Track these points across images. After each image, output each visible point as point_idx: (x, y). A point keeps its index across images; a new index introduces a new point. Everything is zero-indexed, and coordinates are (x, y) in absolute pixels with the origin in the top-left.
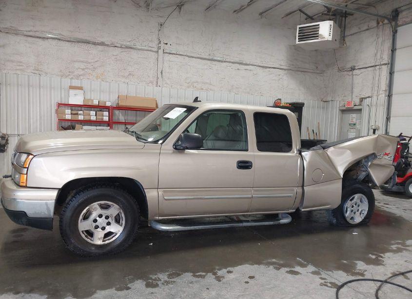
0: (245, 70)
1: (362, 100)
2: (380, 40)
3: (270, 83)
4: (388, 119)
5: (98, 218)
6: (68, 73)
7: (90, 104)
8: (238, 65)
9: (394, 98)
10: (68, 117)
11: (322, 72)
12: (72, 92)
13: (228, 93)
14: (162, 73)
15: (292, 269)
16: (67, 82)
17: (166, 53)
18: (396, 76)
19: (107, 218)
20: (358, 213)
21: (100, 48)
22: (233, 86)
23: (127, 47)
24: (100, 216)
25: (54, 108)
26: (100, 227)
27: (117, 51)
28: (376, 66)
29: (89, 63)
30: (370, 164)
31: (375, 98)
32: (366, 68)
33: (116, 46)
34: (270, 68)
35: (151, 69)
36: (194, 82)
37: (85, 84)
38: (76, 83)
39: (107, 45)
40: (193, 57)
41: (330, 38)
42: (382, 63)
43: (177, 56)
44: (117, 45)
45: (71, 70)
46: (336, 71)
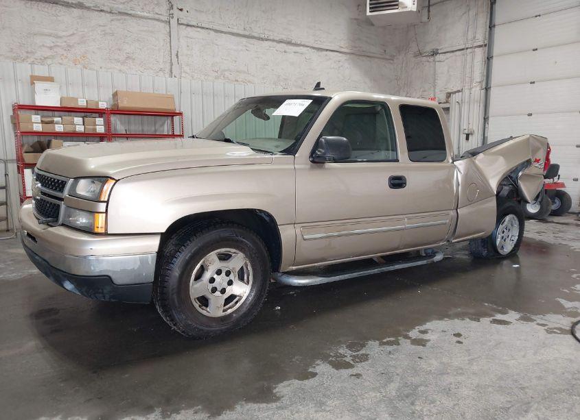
0: (295, 52)
1: (449, 95)
2: (472, 13)
3: (328, 73)
4: (486, 119)
5: (215, 276)
6: (25, 54)
7: (72, 105)
8: (285, 45)
9: (494, 92)
10: (38, 127)
11: (392, 58)
12: (39, 86)
13: (274, 86)
14: (177, 55)
15: (494, 318)
16: (25, 70)
17: (182, 24)
18: (496, 62)
19: (228, 273)
20: (508, 240)
21: (76, 12)
22: (279, 77)
23: (120, 13)
24: (219, 272)
25: (7, 113)
26: (219, 289)
27: (104, 18)
28: (467, 49)
29: (61, 37)
30: (520, 174)
31: (466, 92)
32: (453, 52)
33: (102, 11)
34: (327, 50)
35: (159, 50)
36: (225, 70)
37: (56, 71)
38: (41, 71)
39: (88, 8)
40: (222, 32)
41: (414, 8)
42: (475, 44)
43: (199, 29)
44: (105, 9)
45: (29, 49)
46: (412, 56)
